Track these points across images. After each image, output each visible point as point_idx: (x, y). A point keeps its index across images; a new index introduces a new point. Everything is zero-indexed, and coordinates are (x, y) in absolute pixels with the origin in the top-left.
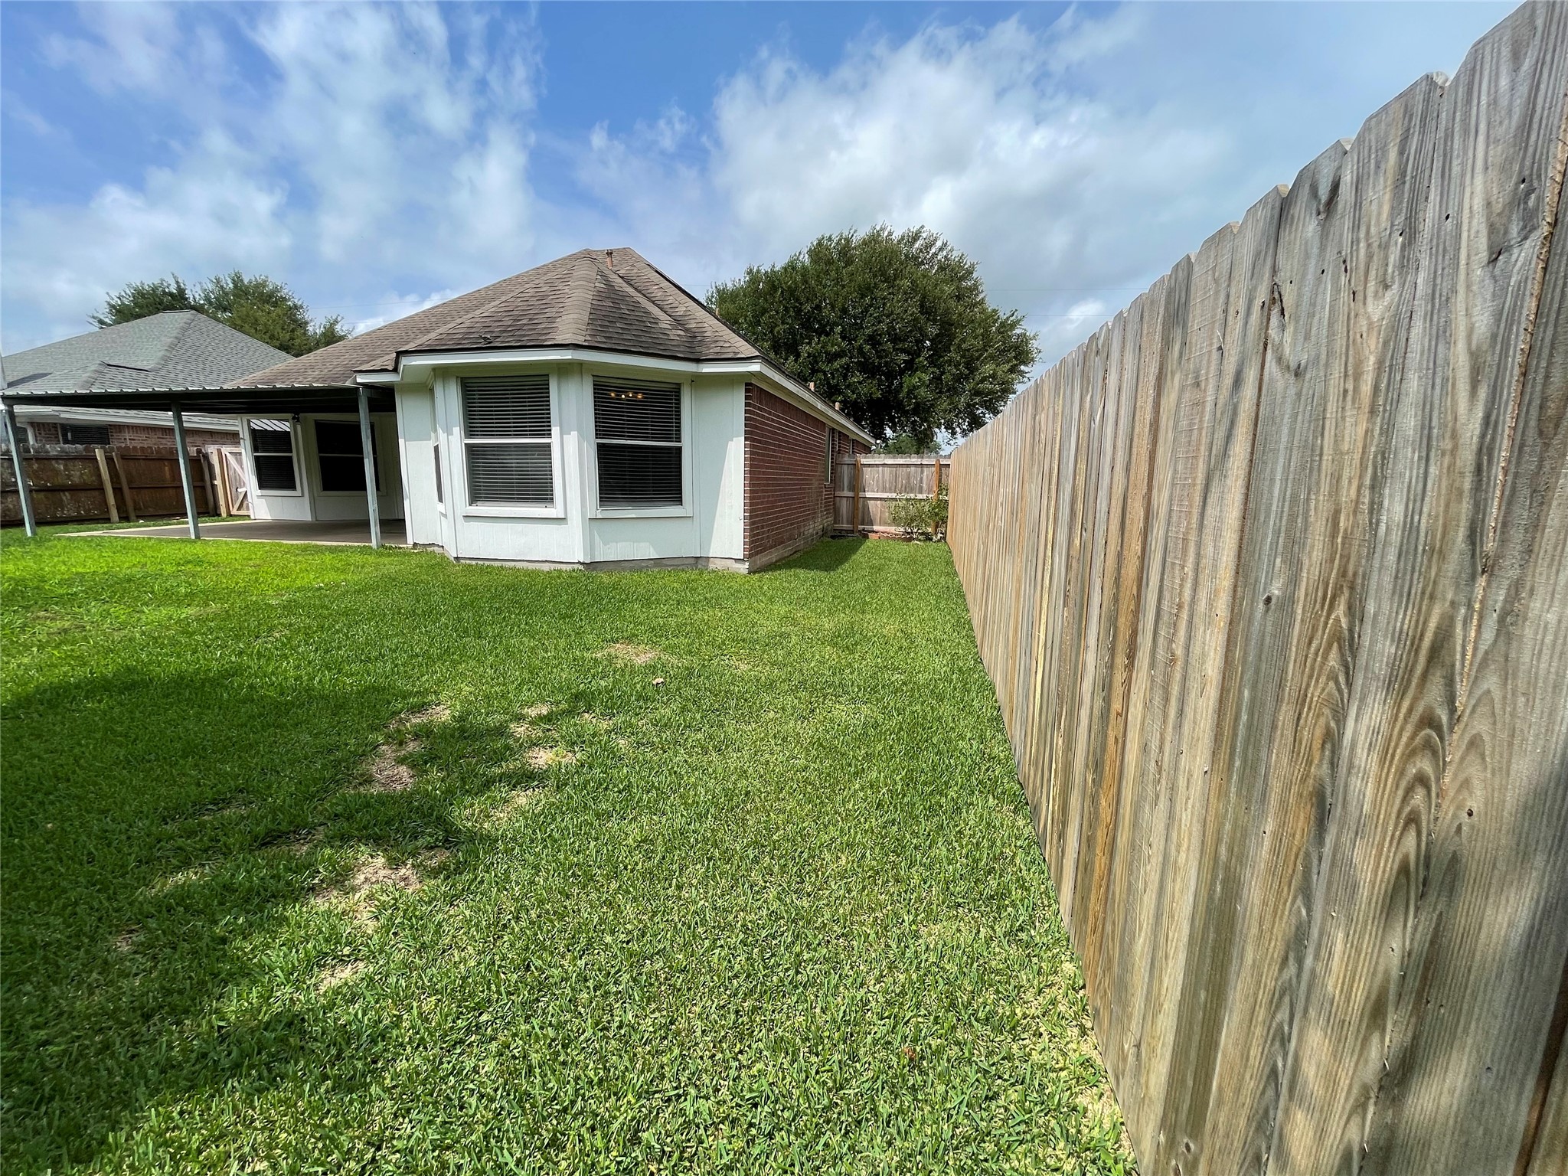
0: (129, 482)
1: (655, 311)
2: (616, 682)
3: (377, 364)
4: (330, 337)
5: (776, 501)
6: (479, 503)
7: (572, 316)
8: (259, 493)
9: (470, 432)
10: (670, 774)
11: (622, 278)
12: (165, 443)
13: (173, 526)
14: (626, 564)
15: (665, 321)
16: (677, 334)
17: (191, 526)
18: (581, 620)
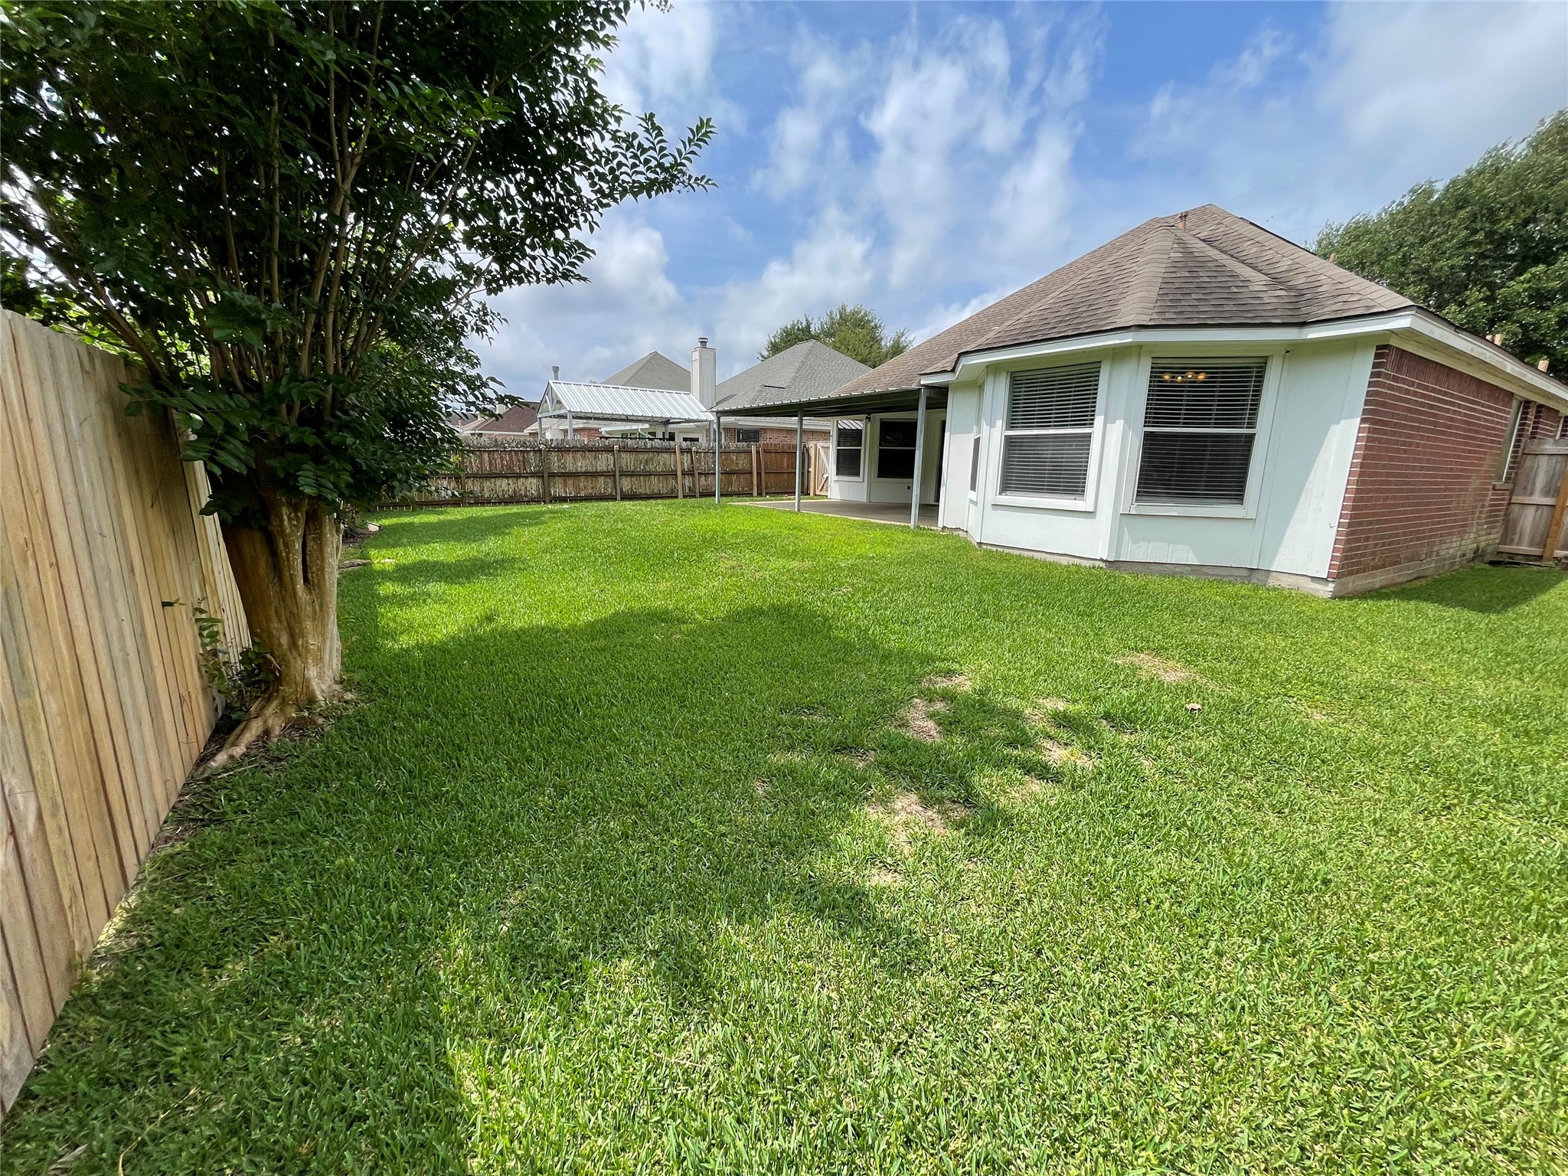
0: (766, 468)
1: (1246, 272)
2: (1140, 696)
3: (938, 367)
4: (897, 350)
5: (1396, 505)
6: (1008, 493)
7: (1138, 295)
8: (836, 478)
9: (1011, 424)
10: (1208, 818)
11: (1204, 240)
12: (787, 440)
13: (784, 501)
14: (1158, 567)
15: (1258, 281)
16: (1273, 298)
17: (796, 501)
18: (1101, 620)
